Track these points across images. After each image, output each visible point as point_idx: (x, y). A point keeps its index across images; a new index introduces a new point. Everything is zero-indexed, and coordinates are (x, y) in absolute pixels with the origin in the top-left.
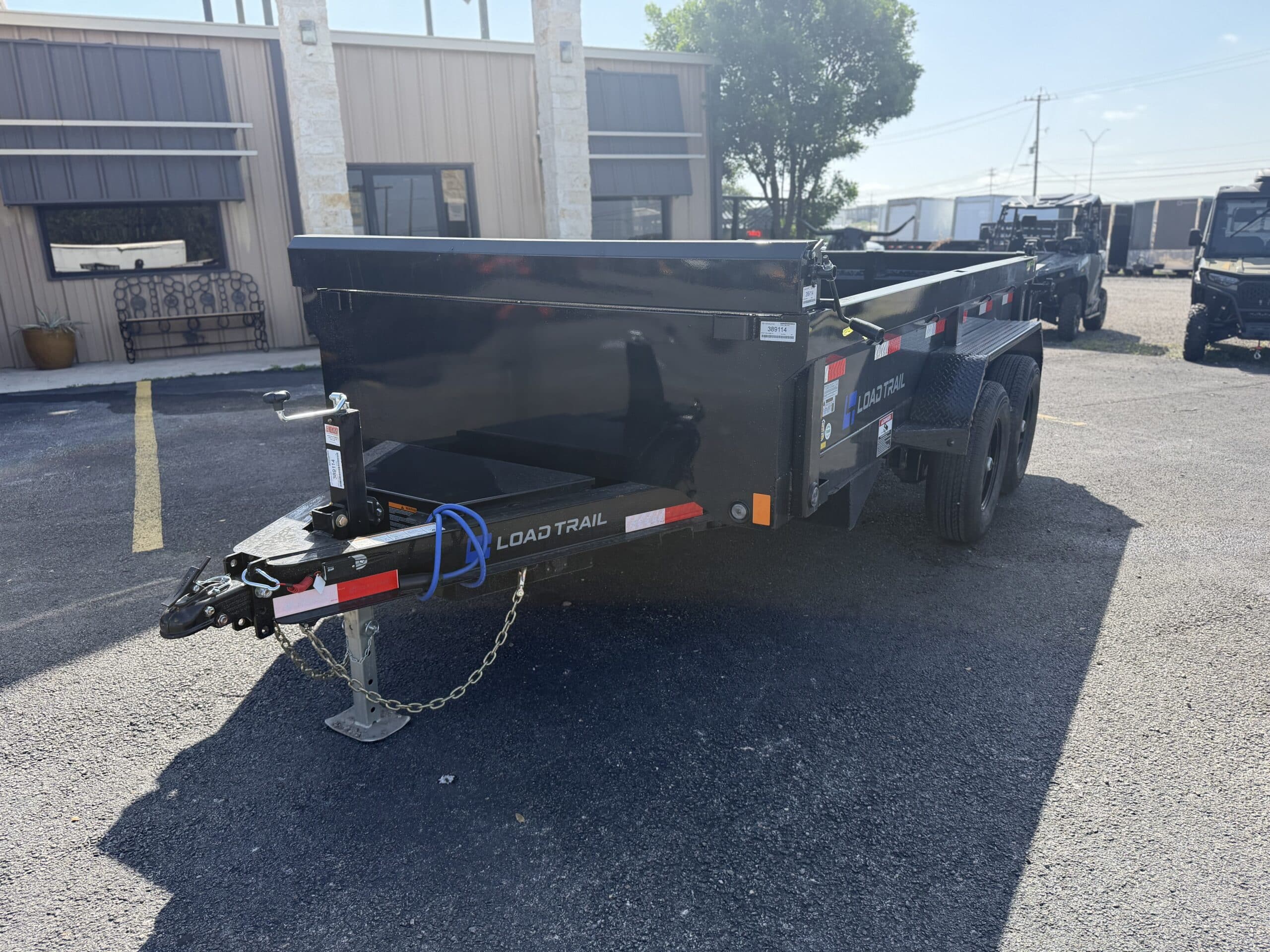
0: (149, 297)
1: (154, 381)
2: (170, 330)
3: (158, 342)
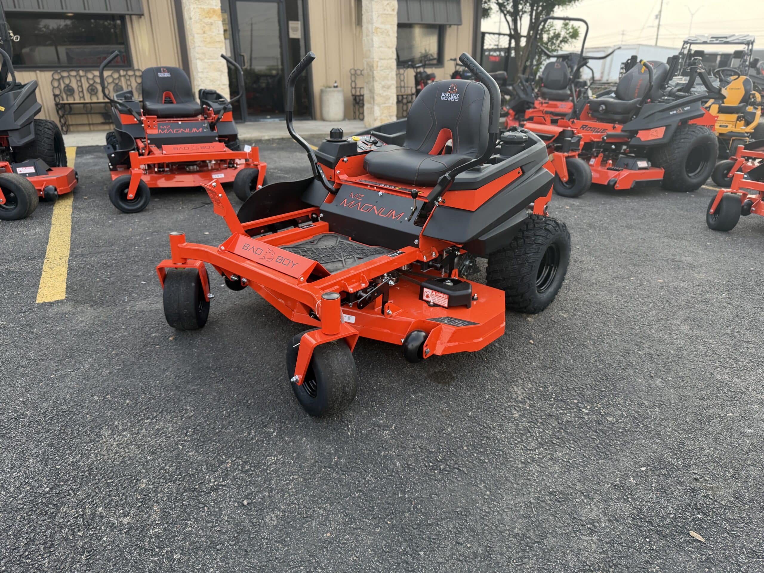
0: (77, 86)
1: (78, 148)
2: (92, 111)
3: (84, 119)
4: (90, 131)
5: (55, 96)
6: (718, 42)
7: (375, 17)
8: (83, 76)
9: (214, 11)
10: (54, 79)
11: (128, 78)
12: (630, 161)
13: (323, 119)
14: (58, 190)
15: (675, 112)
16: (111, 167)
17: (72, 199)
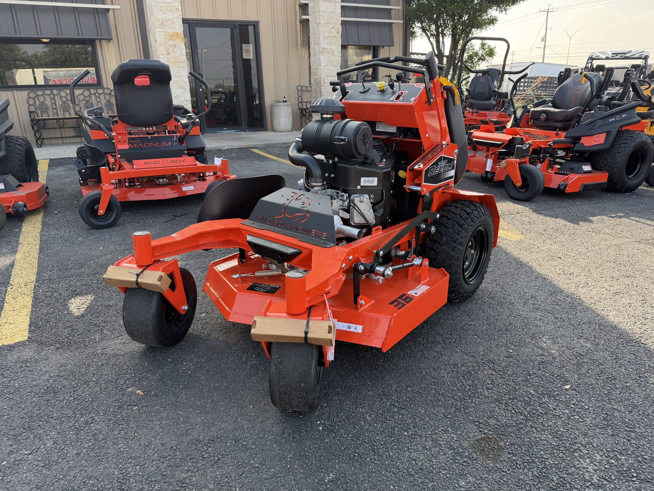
0: (51, 104)
1: (51, 160)
2: (65, 126)
3: (57, 133)
4: (63, 144)
5: (31, 113)
6: (618, 57)
7: (322, 39)
8: (57, 95)
9: (177, 34)
10: (29, 97)
11: (97, 95)
12: (574, 165)
13: (273, 130)
14: (28, 206)
15: (613, 119)
16: (81, 182)
17: (42, 214)
